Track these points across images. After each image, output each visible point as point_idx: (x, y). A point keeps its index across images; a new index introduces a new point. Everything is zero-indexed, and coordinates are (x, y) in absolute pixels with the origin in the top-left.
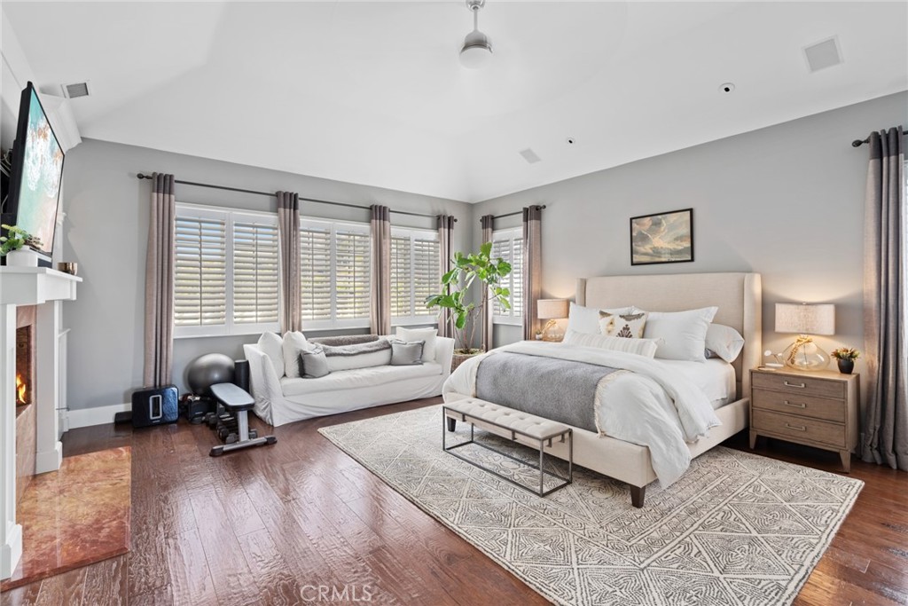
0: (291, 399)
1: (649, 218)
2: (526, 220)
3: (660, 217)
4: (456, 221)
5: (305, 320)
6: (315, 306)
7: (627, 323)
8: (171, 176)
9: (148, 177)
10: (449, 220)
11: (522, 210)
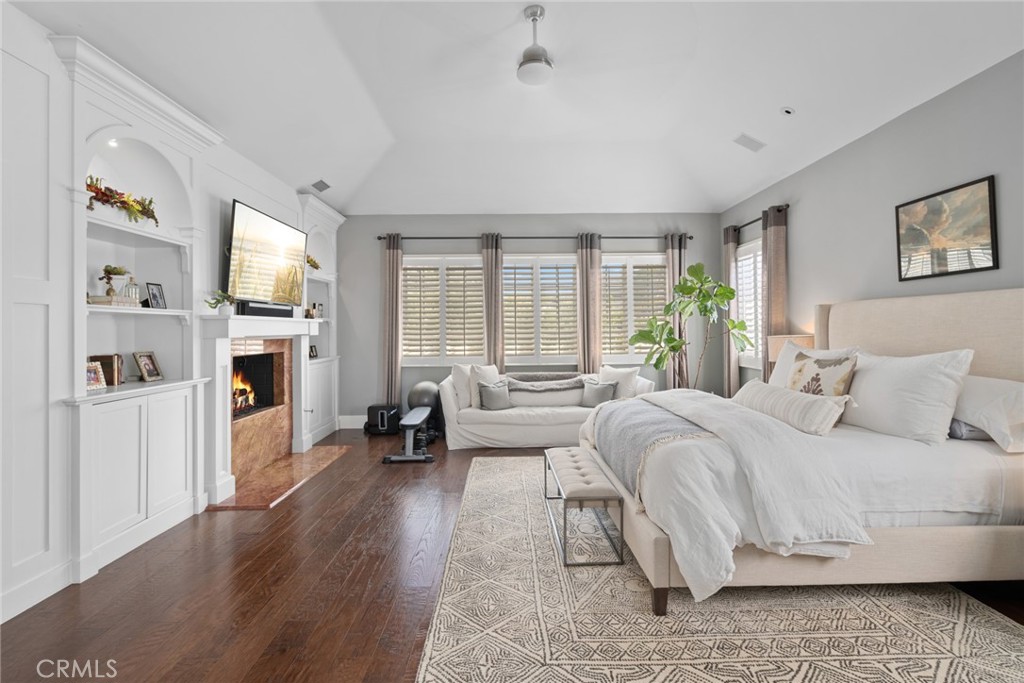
0: (464, 427)
1: (923, 202)
2: (765, 227)
3: (939, 198)
4: (691, 238)
5: (508, 355)
6: (518, 342)
7: (820, 371)
8: (398, 235)
9: (384, 238)
10: (680, 240)
11: (761, 215)
